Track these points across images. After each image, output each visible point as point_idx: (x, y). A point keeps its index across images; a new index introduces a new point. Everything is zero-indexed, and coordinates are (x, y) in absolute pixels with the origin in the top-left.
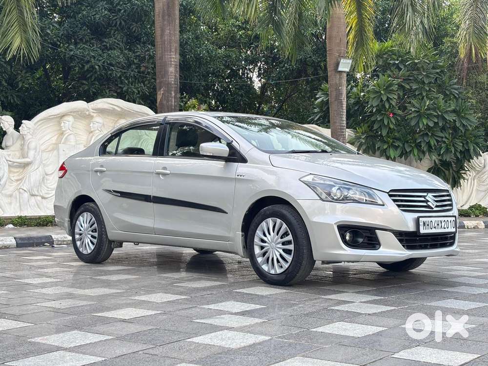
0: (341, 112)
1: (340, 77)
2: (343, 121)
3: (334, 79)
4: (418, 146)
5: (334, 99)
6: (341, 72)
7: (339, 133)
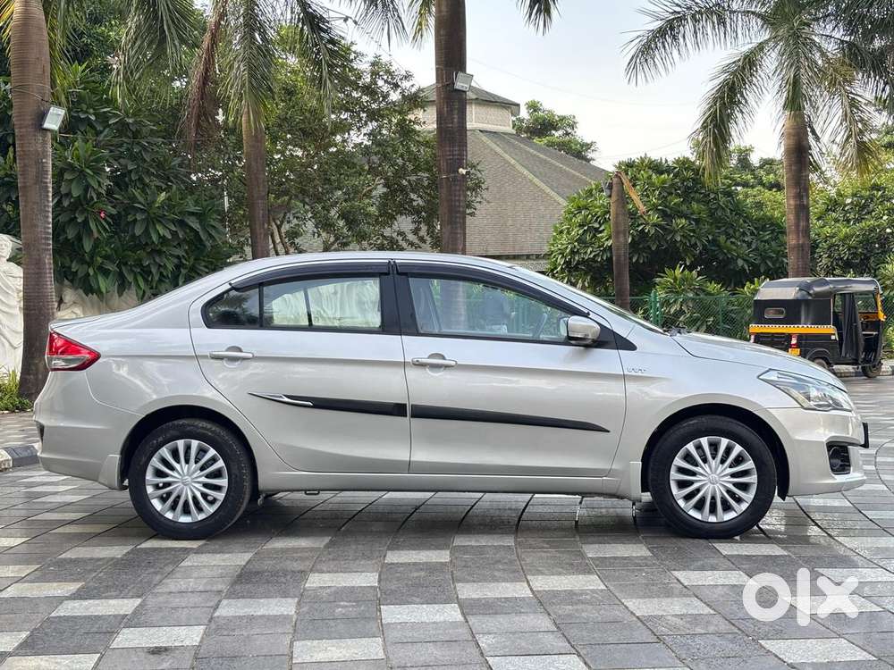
0: (45, 206)
1: (43, 140)
2: (49, 223)
3: (33, 141)
4: (146, 273)
5: (32, 182)
6: (47, 130)
7: (44, 247)
